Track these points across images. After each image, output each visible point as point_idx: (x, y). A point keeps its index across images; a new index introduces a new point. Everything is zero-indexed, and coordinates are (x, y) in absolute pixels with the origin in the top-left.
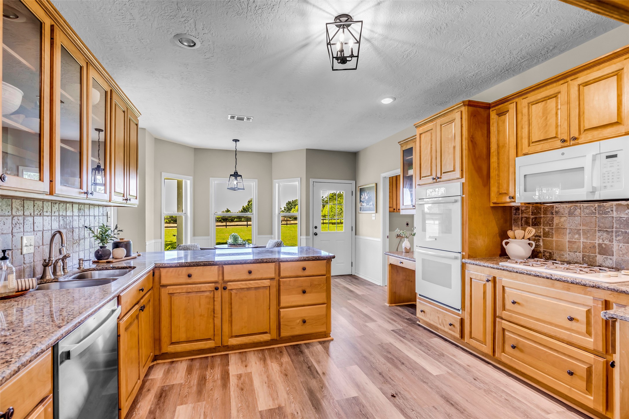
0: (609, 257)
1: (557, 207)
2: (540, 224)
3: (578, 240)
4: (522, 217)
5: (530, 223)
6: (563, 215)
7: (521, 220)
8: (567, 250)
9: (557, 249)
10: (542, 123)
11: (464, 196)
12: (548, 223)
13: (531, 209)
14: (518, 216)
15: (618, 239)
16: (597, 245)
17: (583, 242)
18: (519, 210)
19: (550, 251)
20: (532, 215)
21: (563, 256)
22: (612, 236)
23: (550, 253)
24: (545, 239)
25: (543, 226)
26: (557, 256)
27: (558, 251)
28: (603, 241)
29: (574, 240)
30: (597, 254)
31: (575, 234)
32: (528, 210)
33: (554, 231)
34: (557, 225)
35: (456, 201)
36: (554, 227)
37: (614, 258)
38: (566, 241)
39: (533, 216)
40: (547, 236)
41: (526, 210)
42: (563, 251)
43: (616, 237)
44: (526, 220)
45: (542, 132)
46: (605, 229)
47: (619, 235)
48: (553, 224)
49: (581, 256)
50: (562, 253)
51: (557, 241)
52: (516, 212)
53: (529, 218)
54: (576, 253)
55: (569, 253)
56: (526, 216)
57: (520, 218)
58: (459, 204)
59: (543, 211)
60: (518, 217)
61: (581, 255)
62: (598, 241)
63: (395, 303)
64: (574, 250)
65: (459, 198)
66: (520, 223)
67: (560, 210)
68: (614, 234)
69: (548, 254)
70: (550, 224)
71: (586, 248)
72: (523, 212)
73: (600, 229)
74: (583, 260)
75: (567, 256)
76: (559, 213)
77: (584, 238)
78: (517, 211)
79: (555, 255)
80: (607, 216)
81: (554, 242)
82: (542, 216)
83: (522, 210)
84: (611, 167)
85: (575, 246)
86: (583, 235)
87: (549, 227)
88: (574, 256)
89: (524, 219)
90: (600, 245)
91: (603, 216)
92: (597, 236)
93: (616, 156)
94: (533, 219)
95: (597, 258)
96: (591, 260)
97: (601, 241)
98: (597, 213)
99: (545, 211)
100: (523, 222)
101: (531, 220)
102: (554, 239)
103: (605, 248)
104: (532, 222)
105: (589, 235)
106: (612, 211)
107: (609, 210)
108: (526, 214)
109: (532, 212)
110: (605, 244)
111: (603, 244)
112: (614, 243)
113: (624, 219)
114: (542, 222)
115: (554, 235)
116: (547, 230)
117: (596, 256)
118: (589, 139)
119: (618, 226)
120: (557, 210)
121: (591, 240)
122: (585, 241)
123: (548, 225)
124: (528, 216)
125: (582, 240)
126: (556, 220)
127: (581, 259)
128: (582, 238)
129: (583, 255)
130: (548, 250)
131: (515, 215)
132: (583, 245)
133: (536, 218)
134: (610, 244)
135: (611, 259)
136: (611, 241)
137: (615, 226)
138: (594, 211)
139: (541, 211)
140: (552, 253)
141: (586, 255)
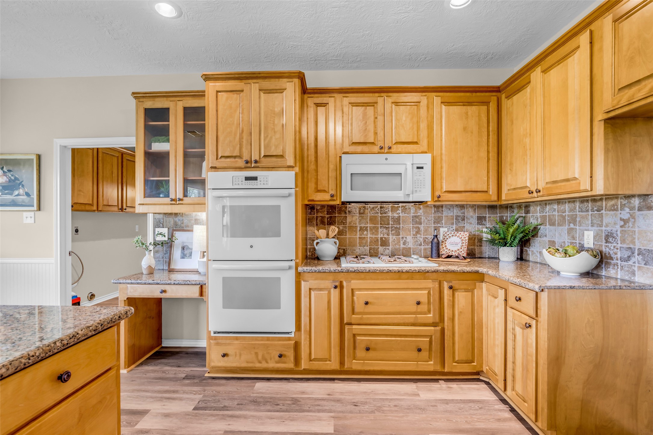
0: (387, 247)
1: (350, 207)
2: (335, 223)
3: (366, 235)
4: (317, 216)
5: (325, 222)
6: (354, 215)
7: (317, 220)
8: (358, 245)
9: (349, 246)
10: (362, 127)
11: (297, 189)
12: (342, 222)
13: (326, 208)
14: (313, 215)
15: (392, 233)
16: (379, 239)
17: (370, 237)
18: (314, 209)
19: (344, 248)
20: (327, 214)
21: (355, 251)
22: (389, 231)
23: (344, 250)
24: (339, 237)
25: (338, 224)
26: (350, 252)
27: (351, 247)
28: (384, 235)
29: (363, 236)
30: (379, 246)
31: (364, 231)
32: (323, 209)
33: (347, 229)
34: (350, 223)
35: (290, 195)
36: (347, 226)
37: (390, 248)
38: (357, 237)
39: (328, 216)
40: (342, 234)
41: (322, 209)
42: (355, 246)
43: (391, 231)
44: (321, 219)
45: (362, 135)
46: (384, 226)
47: (393, 230)
48: (346, 222)
49: (368, 250)
50: (354, 248)
51: (350, 238)
52: (311, 211)
53: (324, 217)
54: (365, 247)
55: (360, 247)
56: (321, 215)
57: (315, 217)
58: (293, 199)
59: (338, 210)
60: (313, 217)
61: (367, 248)
62: (380, 235)
63: (134, 363)
64: (363, 245)
65: (293, 191)
66: (315, 222)
67: (353, 210)
68: (390, 229)
69: (342, 251)
70: (344, 223)
71: (372, 242)
72: (318, 211)
73: (381, 226)
74: (370, 252)
75: (359, 250)
76: (352, 213)
77: (370, 234)
78: (313, 210)
79: (348, 251)
80: (386, 215)
81: (347, 239)
82: (337, 215)
83: (317, 210)
84: (420, 176)
85: (364, 241)
86: (370, 231)
87: (343, 226)
88: (363, 250)
89: (319, 219)
90: (381, 238)
91: (383, 215)
92: (379, 232)
93: (422, 168)
94: (328, 218)
95: (379, 249)
96: (375, 251)
97: (382, 236)
98: (379, 213)
99: (339, 210)
100: (318, 221)
101: (326, 219)
102: (348, 236)
103: (385, 241)
104: (327, 221)
105: (374, 231)
106: (389, 211)
107: (387, 210)
108: (321, 213)
109: (327, 212)
110: (385, 238)
111: (383, 237)
112: (390, 236)
113: (396, 217)
114: (337, 221)
115: (347, 233)
116: (341, 228)
117: (379, 248)
118: (399, 150)
119: (393, 223)
120: (350, 209)
121: (375, 235)
122: (371, 236)
123: (343, 224)
124: (323, 215)
125: (369, 236)
126: (349, 219)
127: (368, 252)
128: (369, 234)
129: (370, 248)
130: (342, 247)
131: (310, 214)
132: (370, 240)
133: (331, 217)
134: (388, 237)
135: (388, 249)
136: (388, 235)
137: (391, 222)
138: (377, 211)
139: (336, 211)
140: (346, 249)
141: (372, 248)
